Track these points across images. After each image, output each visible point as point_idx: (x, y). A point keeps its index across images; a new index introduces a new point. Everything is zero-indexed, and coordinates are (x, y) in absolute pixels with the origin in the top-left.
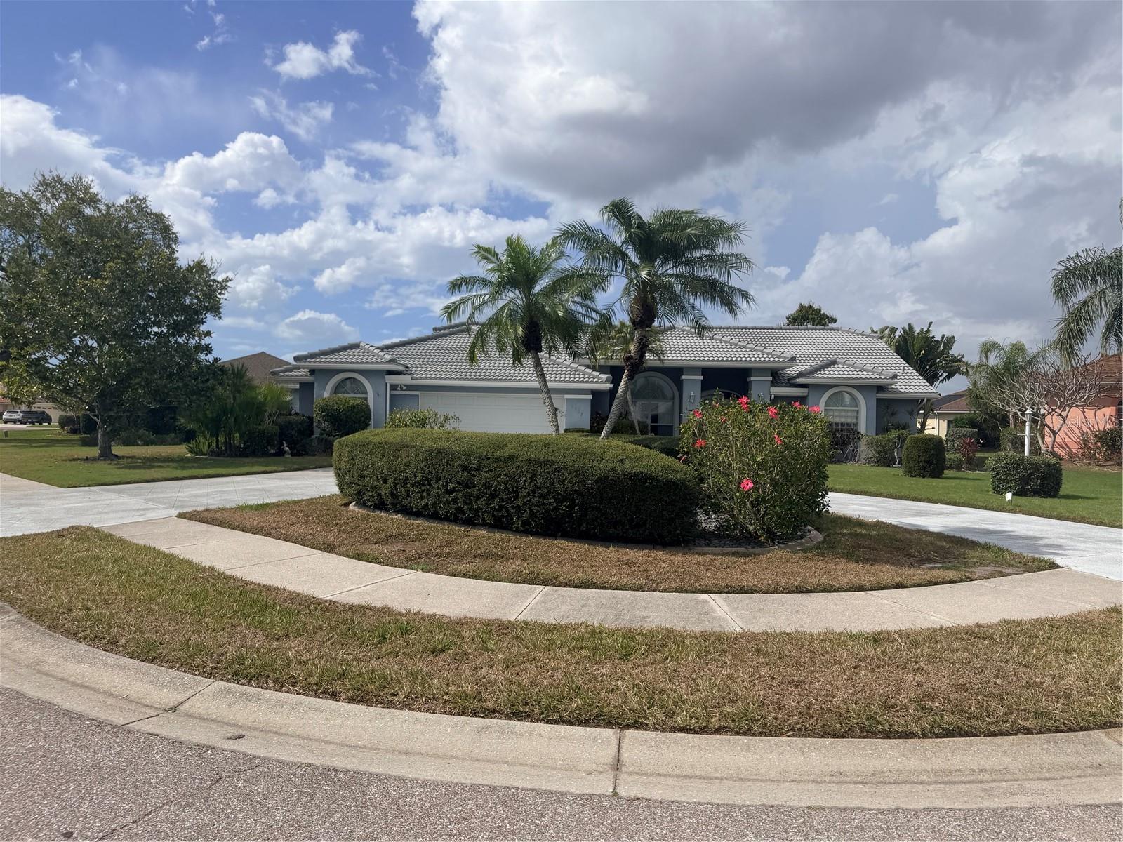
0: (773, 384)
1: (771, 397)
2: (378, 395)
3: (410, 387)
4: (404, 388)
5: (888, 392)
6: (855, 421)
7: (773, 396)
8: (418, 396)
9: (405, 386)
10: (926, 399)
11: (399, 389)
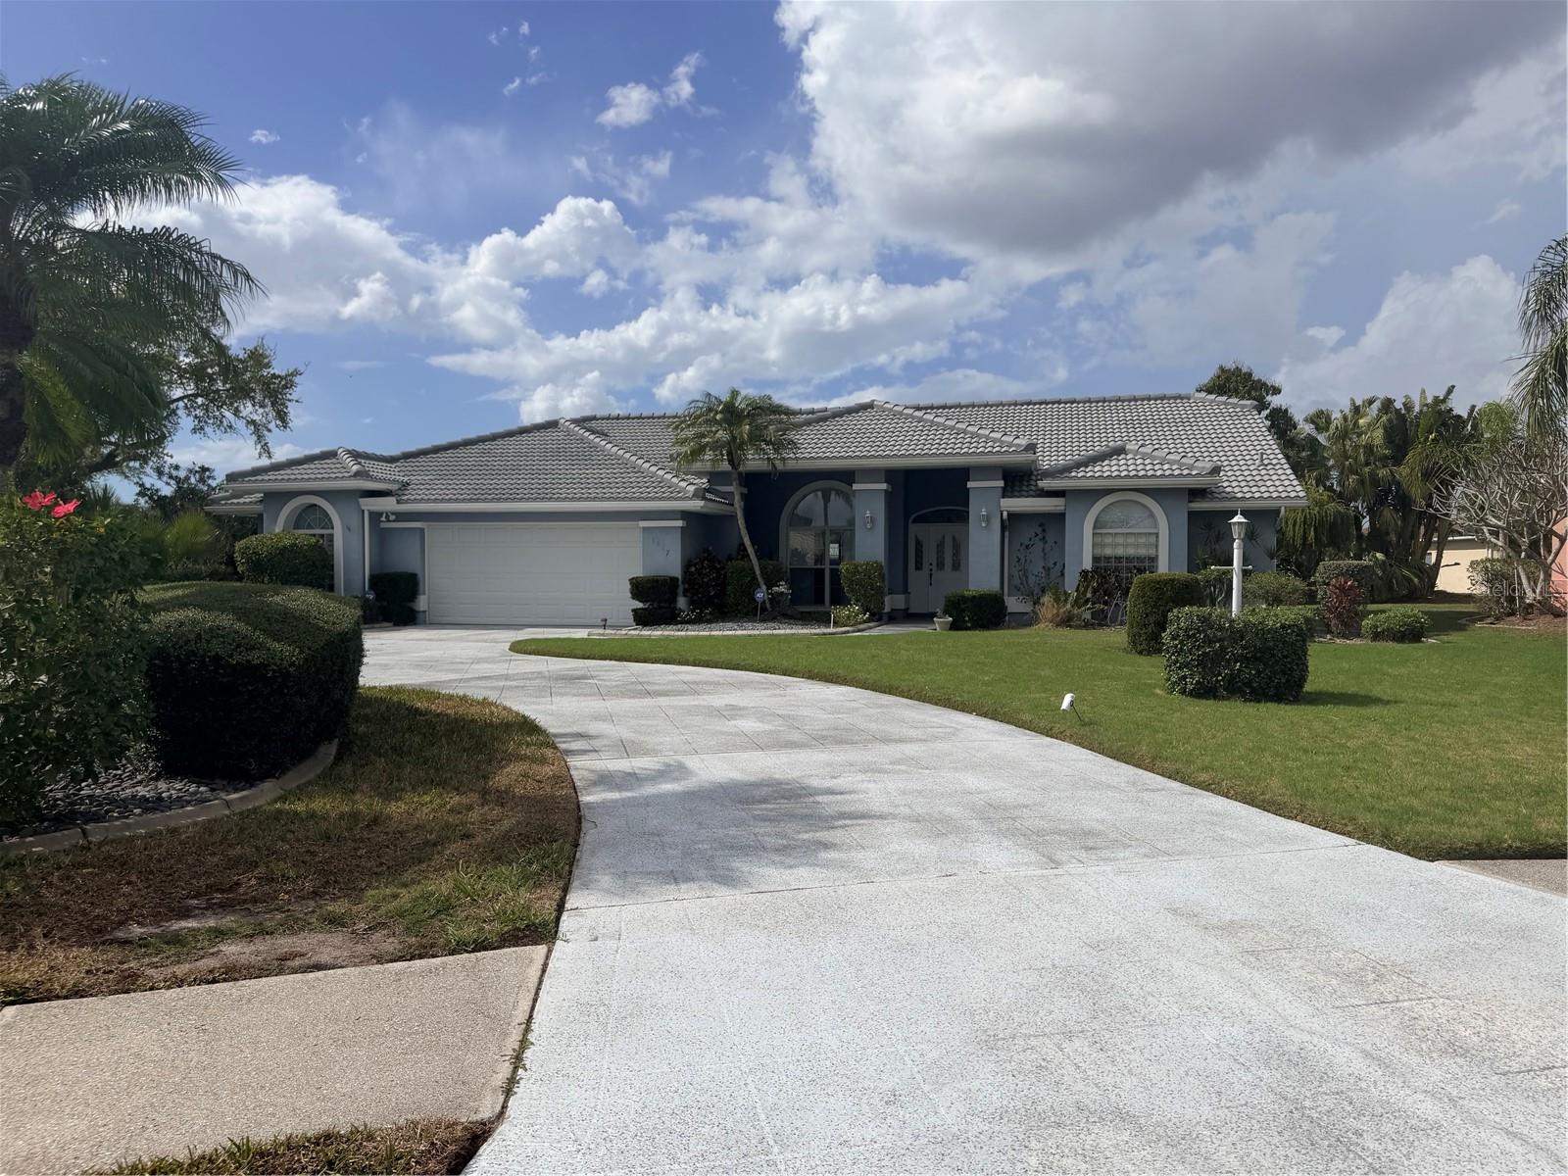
0: (1007, 492)
1: (1002, 514)
2: (349, 530)
3: (401, 517)
4: (392, 517)
5: (1213, 499)
6: (1152, 552)
7: (1005, 514)
8: (422, 530)
9: (393, 514)
10: (1283, 509)
11: (383, 519)
